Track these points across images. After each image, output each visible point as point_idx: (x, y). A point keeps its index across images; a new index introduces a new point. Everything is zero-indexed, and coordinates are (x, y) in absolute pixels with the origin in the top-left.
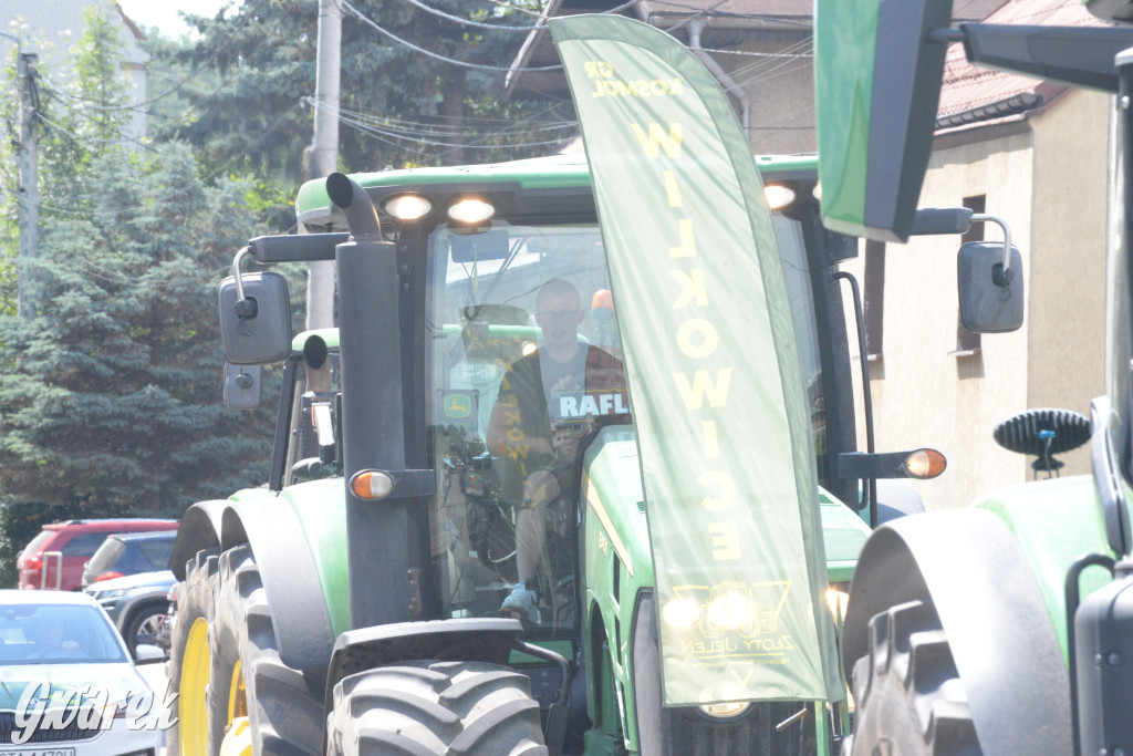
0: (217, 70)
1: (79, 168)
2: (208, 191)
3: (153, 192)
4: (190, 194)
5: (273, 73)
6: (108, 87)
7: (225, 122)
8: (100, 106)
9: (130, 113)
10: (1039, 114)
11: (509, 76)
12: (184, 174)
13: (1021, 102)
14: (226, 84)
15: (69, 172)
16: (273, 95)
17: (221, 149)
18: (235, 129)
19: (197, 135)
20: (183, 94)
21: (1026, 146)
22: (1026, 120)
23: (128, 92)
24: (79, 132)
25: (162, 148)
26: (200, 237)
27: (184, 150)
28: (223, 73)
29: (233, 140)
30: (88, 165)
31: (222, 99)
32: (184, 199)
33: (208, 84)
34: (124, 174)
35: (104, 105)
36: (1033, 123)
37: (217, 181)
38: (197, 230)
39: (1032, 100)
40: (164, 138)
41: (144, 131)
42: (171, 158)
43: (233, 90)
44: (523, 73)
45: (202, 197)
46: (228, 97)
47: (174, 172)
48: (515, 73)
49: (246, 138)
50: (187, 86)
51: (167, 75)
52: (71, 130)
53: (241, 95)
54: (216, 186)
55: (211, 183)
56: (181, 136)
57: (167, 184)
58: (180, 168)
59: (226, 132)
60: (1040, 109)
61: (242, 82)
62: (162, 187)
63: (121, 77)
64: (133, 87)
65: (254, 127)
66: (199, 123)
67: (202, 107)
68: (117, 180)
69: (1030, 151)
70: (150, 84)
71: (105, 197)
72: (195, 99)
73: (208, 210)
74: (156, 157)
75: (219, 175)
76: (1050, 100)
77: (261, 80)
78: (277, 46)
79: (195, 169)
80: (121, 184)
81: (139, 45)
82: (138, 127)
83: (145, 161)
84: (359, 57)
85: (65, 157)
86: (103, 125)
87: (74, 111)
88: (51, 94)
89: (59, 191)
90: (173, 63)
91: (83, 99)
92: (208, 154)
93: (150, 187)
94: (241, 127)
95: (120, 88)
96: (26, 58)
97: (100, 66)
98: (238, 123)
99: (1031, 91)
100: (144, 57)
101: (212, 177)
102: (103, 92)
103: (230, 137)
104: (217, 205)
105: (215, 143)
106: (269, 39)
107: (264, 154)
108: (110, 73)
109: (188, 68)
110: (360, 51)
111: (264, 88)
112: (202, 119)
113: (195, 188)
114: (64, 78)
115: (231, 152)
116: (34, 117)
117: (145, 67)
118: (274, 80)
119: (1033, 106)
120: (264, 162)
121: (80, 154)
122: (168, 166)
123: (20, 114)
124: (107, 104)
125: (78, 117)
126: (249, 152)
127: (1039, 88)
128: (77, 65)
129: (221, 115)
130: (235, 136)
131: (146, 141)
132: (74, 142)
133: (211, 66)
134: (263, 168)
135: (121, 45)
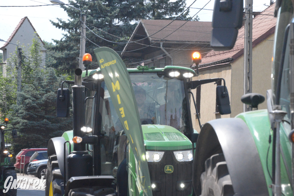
1: (31, 73)
2: (58, 78)
3: (46, 78)
4: (54, 78)
5: (72, 52)
6: (37, 55)
7: (62, 63)
8: (35, 60)
9: (42, 61)
10: (232, 62)
11: (122, 53)
12: (53, 74)
13: (229, 60)
14: (62, 55)
15: (29, 73)
16: (72, 57)
17: (61, 69)
18: (64, 65)
19: (55, 66)
20: (53, 57)
21: (230, 69)
22: (230, 64)
23: (41, 57)
24: (31, 65)
25: (48, 68)
26: (56, 87)
27: (53, 69)
28: (62, 52)
29: (64, 67)
30: (32, 72)
31: (61, 58)
32: (53, 79)
33: (59, 54)
34: (40, 74)
35: (36, 60)
36: (231, 64)
37: (60, 75)
38: (55, 86)
39: (231, 60)
40: (49, 67)
41: (45, 64)
42: (50, 71)
43: (64, 56)
44: (125, 52)
45: (56, 79)
47: (50, 74)
49: (67, 66)
50: (54, 55)
51: (49, 53)
52: (29, 65)
54: (60, 77)
55: (58, 76)
56: (52, 66)
57: (49, 76)
58: (52, 73)
59: (62, 65)
61: (65, 54)
62: (48, 77)
63: (40, 53)
64: (43, 55)
65: (68, 64)
67: (56, 60)
68: (38, 75)
69: (231, 70)
70: (46, 54)
71: (36, 79)
72: (55, 58)
73: (58, 82)
74: (47, 70)
75: (60, 74)
76: (235, 59)
77: (69, 54)
78: (73, 46)
79: (55, 73)
80: (39, 76)
81: (44, 47)
82: (43, 64)
83: (45, 71)
84: (91, 49)
85: (28, 70)
86: (36, 64)
87: (30, 61)
88: (25, 57)
89: (26, 78)
90: (51, 50)
91: (32, 58)
92: (58, 70)
93: (46, 77)
94: (65, 64)
95: (40, 56)
96: (19, 49)
97: (36, 51)
98: (65, 63)
99: (231, 57)
100: (45, 49)
101: (59, 74)
102: (36, 57)
103: (63, 66)
104: (60, 81)
105: (60, 68)
106: (72, 45)
107: (71, 70)
108: (38, 53)
109: (54, 51)
110: (91, 48)
111: (70, 56)
112: (57, 62)
113: (55, 77)
114: (28, 54)
115: (63, 69)
116: (21, 62)
117: (45, 51)
118: (73, 54)
119: (231, 61)
120: (70, 72)
121: (31, 70)
122: (49, 72)
123: (18, 61)
124: (37, 59)
125: (31, 62)
126: (67, 69)
127: (232, 57)
128: (31, 51)
129: (61, 61)
130: (64, 66)
131: (45, 67)
132: (29, 67)
133: (59, 51)
134: (70, 73)
135: (40, 46)
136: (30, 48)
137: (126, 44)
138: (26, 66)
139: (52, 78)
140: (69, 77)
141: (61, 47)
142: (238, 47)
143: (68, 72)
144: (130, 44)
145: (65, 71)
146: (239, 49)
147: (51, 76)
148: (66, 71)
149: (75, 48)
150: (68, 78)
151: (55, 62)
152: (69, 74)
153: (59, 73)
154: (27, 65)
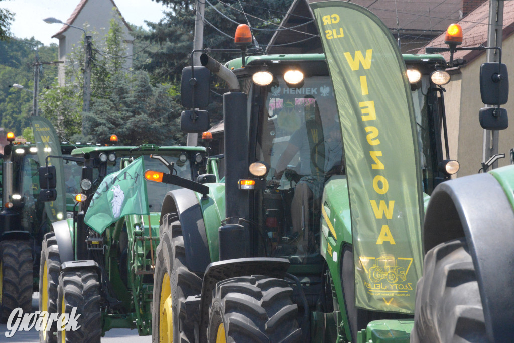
0: (159, 43)
1: (107, 79)
2: (153, 89)
3: (133, 89)
4: (147, 90)
5: (179, 45)
6: (118, 49)
7: (161, 63)
8: (115, 56)
9: (126, 59)
10: (464, 67)
11: (267, 48)
12: (145, 82)
13: (458, 62)
14: (162, 48)
15: (103, 81)
16: (179, 53)
17: (158, 73)
18: (165, 66)
19: (150, 68)
20: (145, 52)
21: (459, 79)
22: (459, 69)
23: (125, 51)
24: (107, 65)
25: (137, 72)
26: (150, 106)
27: (146, 74)
28: (161, 44)
29: (164, 70)
30: (109, 78)
31: (160, 54)
32: (145, 92)
33: (155, 48)
34: (123, 82)
35: (116, 57)
36: (462, 71)
37: (157, 85)
38: (149, 103)
39: (462, 62)
40: (137, 68)
41: (131, 65)
42: (140, 76)
43: (165, 50)
44: (273, 46)
45: (151, 91)
46: (163, 54)
47: (141, 81)
48: (269, 46)
49: (169, 69)
50: (148, 49)
51: (140, 45)
52: (104, 65)
53: (167, 52)
54: (157, 87)
55: (155, 86)
56: (144, 68)
57: (139, 86)
58: (143, 80)
59: (161, 67)
60: (464, 65)
61: (168, 48)
62: (137, 87)
63: (123, 45)
64: (128, 49)
65: (172, 65)
66: (151, 63)
67: (152, 57)
68: (120, 84)
69: (460, 81)
70: (134, 48)
71: (115, 90)
72: (150, 54)
73: (153, 96)
74: (135, 75)
75: (158, 83)
76: (469, 61)
77: (175, 48)
78: (181, 35)
79: (149, 80)
80: (121, 86)
81: (130, 33)
82: (129, 64)
83: (131, 77)
84: (212, 40)
85: (101, 75)
86: (116, 63)
87: (105, 58)
88: (97, 51)
89: (99, 88)
90: (142, 40)
91: (108, 53)
92: (154, 75)
93: (132, 87)
94: (167, 65)
95: (122, 50)
96: (88, 38)
97: (115, 41)
98: (166, 63)
99: (462, 58)
100: (132, 38)
101: (155, 84)
102: (116, 51)
103: (162, 69)
104: (157, 94)
105: (157, 71)
106: (179, 32)
107: (175, 75)
108: (119, 44)
109: (148, 42)
110: (212, 38)
111: (176, 51)
112: (152, 62)
113: (149, 87)
114: (102, 45)
115: (163, 75)
116: (90, 60)
117: (132, 42)
118: (180, 48)
119: (462, 64)
120: (175, 79)
121: (107, 74)
122: (139, 79)
123: (85, 59)
124: (117, 55)
125: (107, 60)
126: (170, 74)
127: (464, 57)
128: (107, 41)
129: (160, 60)
130: (164, 68)
131: (132, 69)
132: (105, 70)
133: (156, 41)
134: (175, 81)
135: (124, 33)
136: (106, 35)
137: (273, 32)
138: (99, 68)
139: (143, 89)
140: (174, 89)
141: (160, 34)
142: (475, 39)
143: (172, 80)
144: (281, 33)
145: (166, 77)
146: (476, 42)
147: (142, 86)
148: (169, 77)
149: (185, 37)
150: (171, 90)
151: (149, 61)
152: (173, 83)
153: (157, 81)
154: (100, 66)
